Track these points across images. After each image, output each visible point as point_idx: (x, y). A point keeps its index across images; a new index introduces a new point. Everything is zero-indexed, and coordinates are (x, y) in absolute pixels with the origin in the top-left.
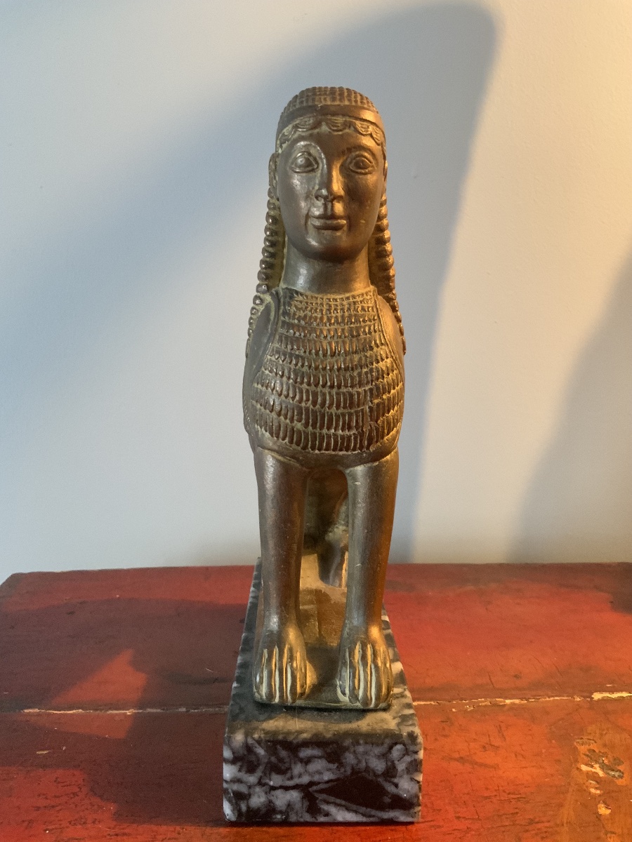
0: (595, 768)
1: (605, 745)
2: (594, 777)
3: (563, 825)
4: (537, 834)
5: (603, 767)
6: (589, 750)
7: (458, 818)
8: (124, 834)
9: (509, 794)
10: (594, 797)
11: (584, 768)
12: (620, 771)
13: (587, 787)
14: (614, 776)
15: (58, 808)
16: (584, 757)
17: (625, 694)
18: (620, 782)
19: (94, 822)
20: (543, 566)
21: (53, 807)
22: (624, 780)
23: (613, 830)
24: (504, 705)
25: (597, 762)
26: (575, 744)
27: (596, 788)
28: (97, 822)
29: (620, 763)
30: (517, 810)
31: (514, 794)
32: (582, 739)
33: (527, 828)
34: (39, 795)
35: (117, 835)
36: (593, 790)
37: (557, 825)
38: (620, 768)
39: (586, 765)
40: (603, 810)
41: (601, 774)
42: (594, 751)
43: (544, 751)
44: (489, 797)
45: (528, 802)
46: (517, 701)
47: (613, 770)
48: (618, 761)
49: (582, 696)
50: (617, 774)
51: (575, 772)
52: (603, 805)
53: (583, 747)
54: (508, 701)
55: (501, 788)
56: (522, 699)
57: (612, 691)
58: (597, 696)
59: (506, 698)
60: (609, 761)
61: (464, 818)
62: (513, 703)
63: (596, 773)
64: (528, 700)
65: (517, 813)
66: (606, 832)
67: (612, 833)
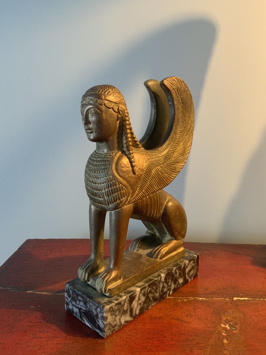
0: (227, 326)
1: (233, 318)
2: (225, 329)
3: (209, 345)
4: (199, 348)
5: (230, 326)
6: (226, 319)
8: (56, 337)
9: (192, 333)
10: (223, 336)
11: (222, 325)
12: (236, 328)
13: (222, 332)
14: (233, 329)
15: (36, 327)
16: (224, 321)
17: (246, 299)
18: (234, 332)
21: (34, 326)
22: (236, 331)
23: (227, 349)
24: (198, 300)
25: (228, 324)
26: (222, 316)
27: (225, 333)
28: (48, 332)
30: (194, 339)
31: (194, 333)
32: (225, 314)
33: (196, 345)
34: (30, 322)
35: (54, 337)
36: (223, 334)
37: (207, 345)
38: (237, 326)
39: (224, 324)
40: (225, 341)
41: (228, 328)
42: (228, 319)
43: (209, 318)
44: (184, 334)
45: (198, 336)
46: (204, 299)
47: (233, 327)
48: (236, 324)
49: (229, 298)
50: (234, 329)
51: (219, 327)
52: (226, 340)
53: (224, 318)
54: (200, 299)
55: (190, 331)
56: (206, 298)
57: (242, 297)
58: (235, 299)
59: (200, 297)
60: (232, 323)
61: (174, 340)
62: (202, 300)
63: (227, 328)
64: (208, 298)
65: (193, 340)
66: (224, 349)
67: (226, 350)
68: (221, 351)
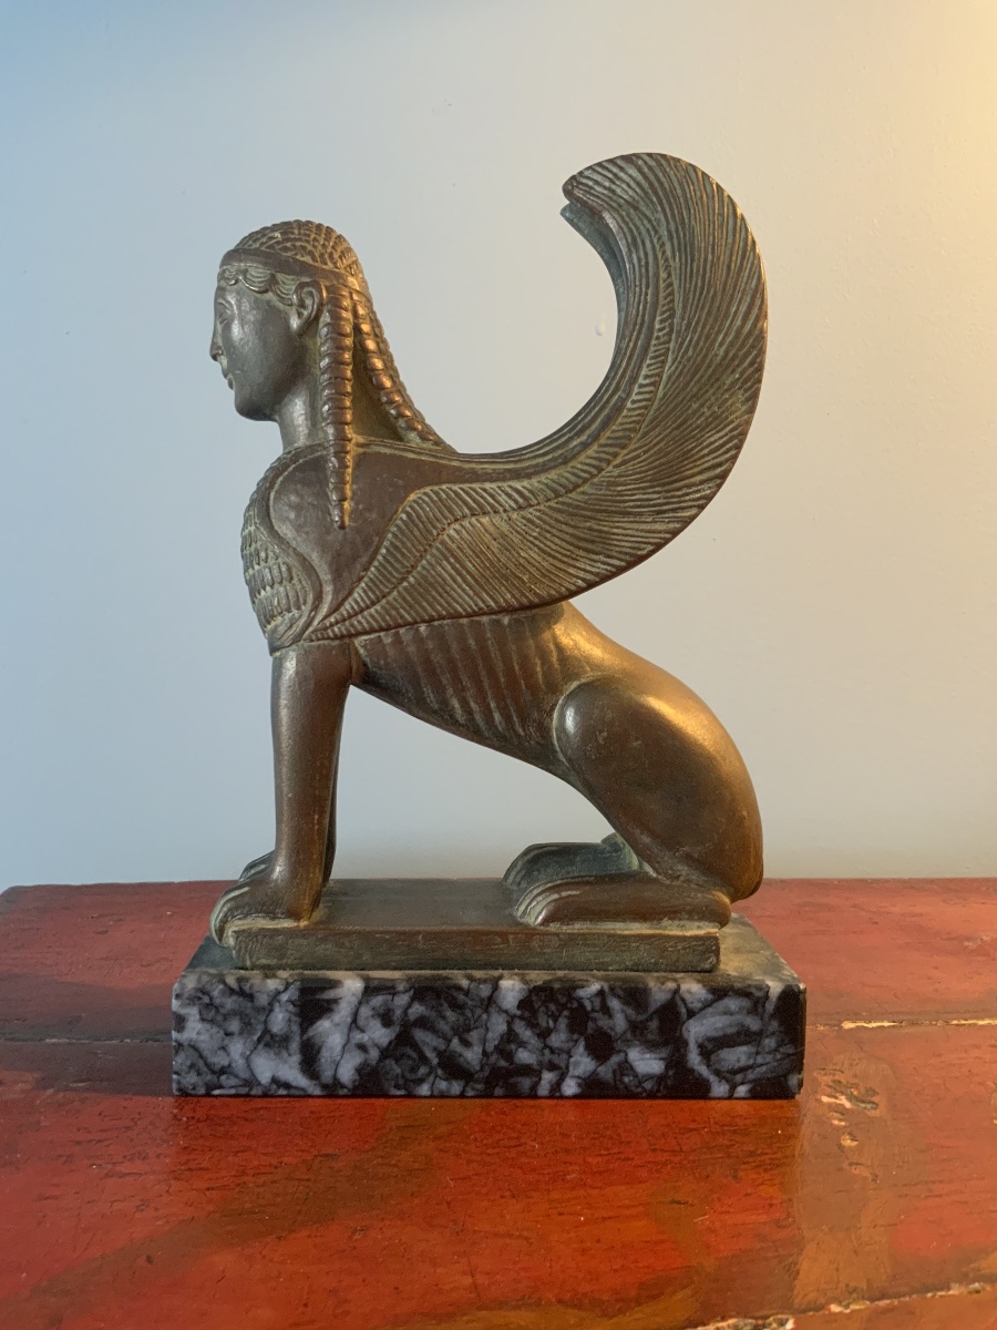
0: (840, 1100)
1: (855, 1076)
2: (838, 1108)
4: (758, 1166)
5: (850, 1098)
6: (834, 1081)
7: (654, 1150)
8: (201, 1169)
9: (723, 1126)
10: (838, 1128)
11: (825, 1099)
12: (874, 1103)
13: (828, 1119)
14: (865, 1108)
15: (108, 1142)
16: (826, 1088)
17: (886, 1024)
18: (873, 1113)
19: (158, 1157)
20: (782, 881)
22: (878, 1111)
23: (859, 1162)
25: (842, 1093)
26: (815, 1074)
27: (840, 1120)
28: (162, 1157)
29: (875, 1093)
31: (730, 1125)
32: (824, 1068)
33: (746, 1160)
34: (79, 1129)
35: (191, 1170)
36: (836, 1122)
37: (787, 1157)
38: (874, 1099)
39: (829, 1096)
40: (847, 1142)
41: (848, 1105)
42: (840, 1082)
44: (695, 1129)
45: (748, 1135)
47: (863, 1102)
48: (871, 1092)
50: (869, 1106)
51: (812, 1103)
52: (847, 1137)
53: (825, 1078)
57: (869, 1020)
58: (848, 1025)
60: (859, 1092)
61: (662, 1150)
63: (842, 1105)
65: (733, 1145)
66: (851, 1164)
67: (857, 1164)
68: (840, 1169)
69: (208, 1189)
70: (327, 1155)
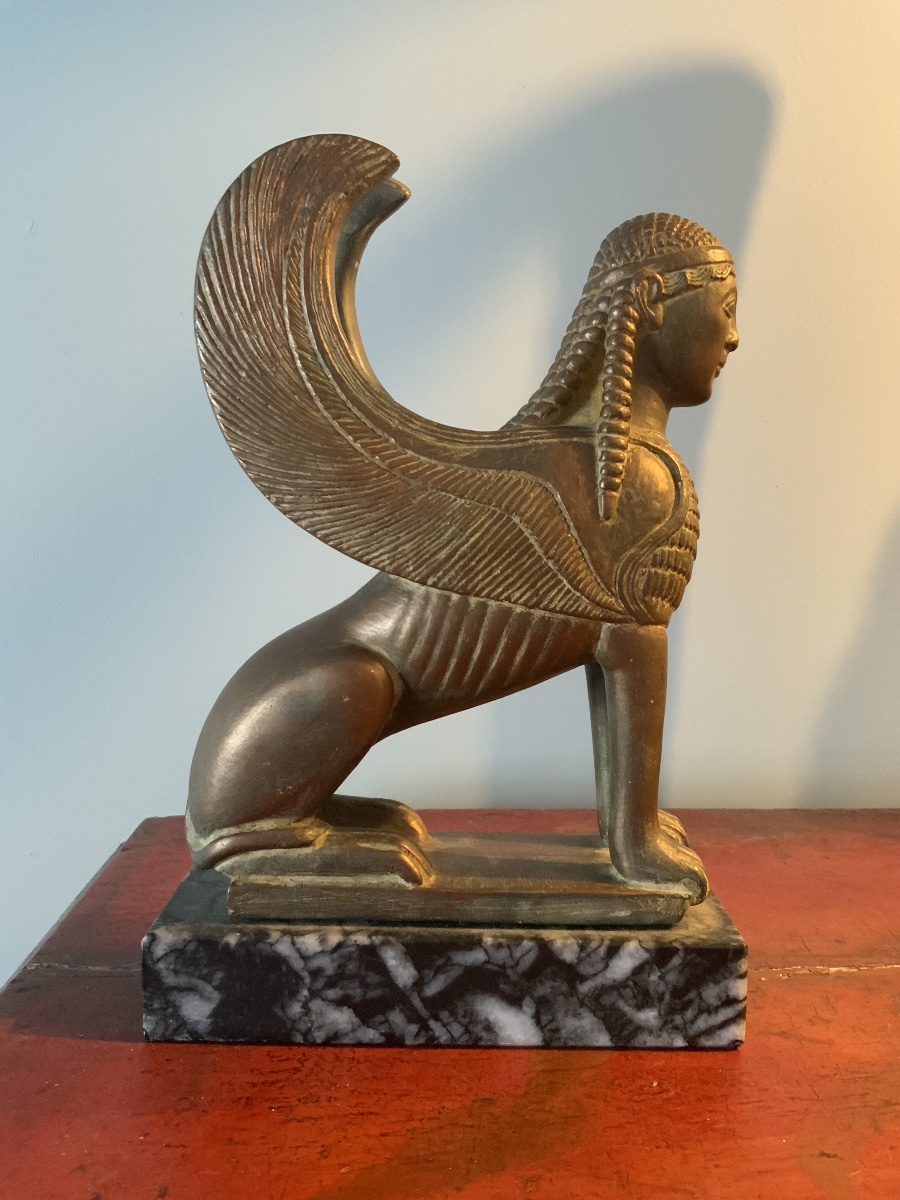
7: (792, 1098)
8: (371, 1113)
9: (853, 1072)
15: (280, 1084)
19: (329, 1100)
20: (854, 812)
21: (273, 1083)
24: (828, 974)
28: (332, 1100)
30: (867, 1091)
31: (859, 1073)
33: (883, 1110)
34: (252, 1071)
35: (362, 1114)
43: (889, 1025)
44: (827, 1076)
45: (879, 1082)
46: (844, 969)
54: (833, 970)
55: (841, 1066)
56: (850, 967)
59: (831, 966)
61: (800, 1098)
62: (840, 972)
64: (858, 968)
65: (867, 1094)
69: (382, 1135)
70: (484, 1100)
